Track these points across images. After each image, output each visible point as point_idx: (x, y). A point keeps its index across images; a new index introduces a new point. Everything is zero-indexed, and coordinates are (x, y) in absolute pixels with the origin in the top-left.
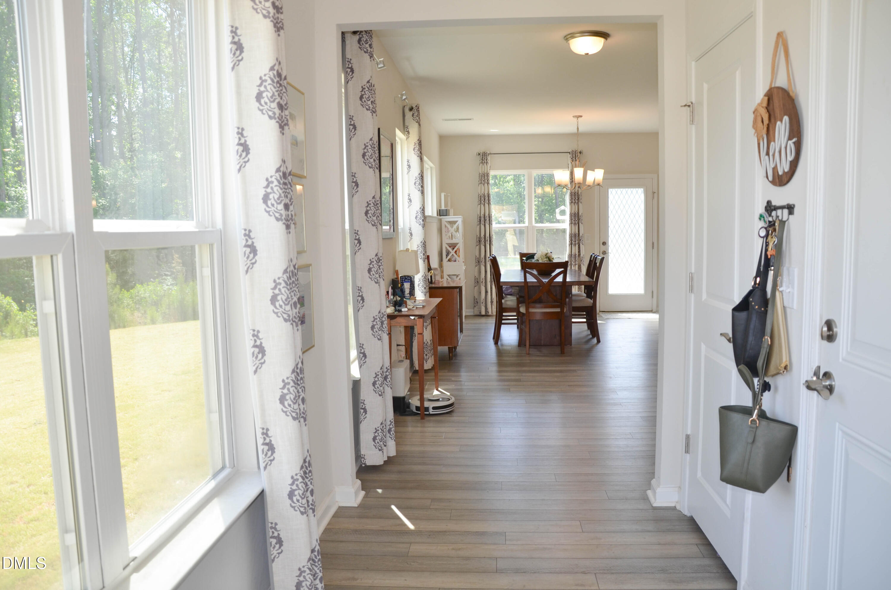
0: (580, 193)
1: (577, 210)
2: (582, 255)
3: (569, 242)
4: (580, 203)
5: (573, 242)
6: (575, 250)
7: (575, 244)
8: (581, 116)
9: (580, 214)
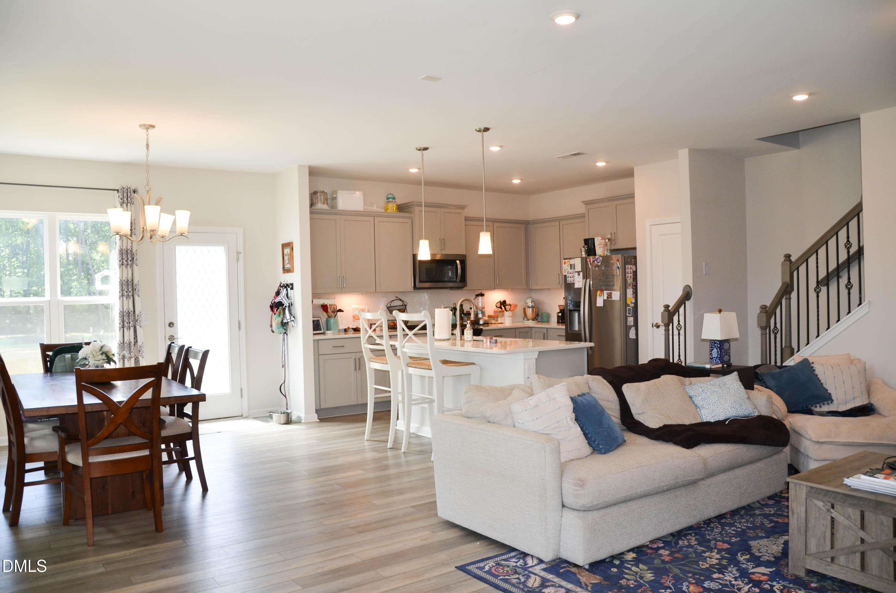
0: (134, 251)
1: (130, 275)
2: (139, 343)
3: (120, 324)
4: (135, 265)
5: (125, 323)
6: (129, 335)
7: (129, 328)
8: (153, 127)
9: (136, 281)
